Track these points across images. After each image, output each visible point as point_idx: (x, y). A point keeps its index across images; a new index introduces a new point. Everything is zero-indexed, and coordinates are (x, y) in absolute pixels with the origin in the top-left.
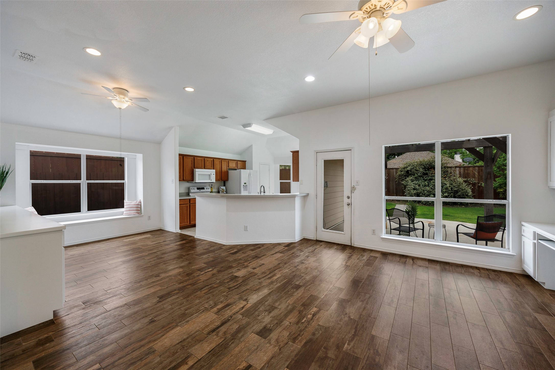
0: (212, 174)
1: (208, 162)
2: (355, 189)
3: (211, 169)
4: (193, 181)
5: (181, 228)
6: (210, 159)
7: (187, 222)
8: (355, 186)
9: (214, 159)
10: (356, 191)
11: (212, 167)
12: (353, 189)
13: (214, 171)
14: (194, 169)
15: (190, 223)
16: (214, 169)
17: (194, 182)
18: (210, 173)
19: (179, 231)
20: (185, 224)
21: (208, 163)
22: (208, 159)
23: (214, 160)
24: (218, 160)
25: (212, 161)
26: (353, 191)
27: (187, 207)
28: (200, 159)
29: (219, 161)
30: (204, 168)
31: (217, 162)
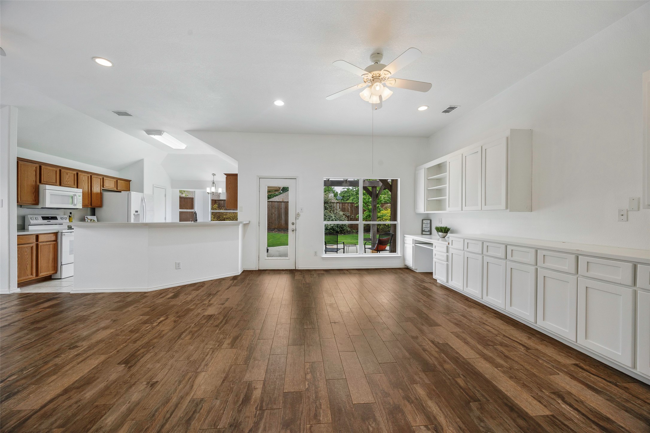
0: (77, 196)
1: (68, 175)
2: (300, 216)
3: (74, 187)
4: (38, 205)
5: (21, 285)
6: (71, 172)
7: (32, 274)
8: (300, 213)
9: (77, 174)
10: (300, 218)
11: (74, 184)
12: (297, 216)
13: (81, 190)
14: (41, 186)
15: (37, 275)
16: (77, 188)
17: (40, 206)
18: (74, 193)
19: (18, 290)
20: (27, 277)
21: (68, 178)
22: (68, 171)
23: (79, 173)
24: (86, 174)
25: (74, 175)
26: (298, 217)
27: (32, 248)
28: (53, 170)
29: (88, 177)
30: (60, 185)
31: (84, 179)
